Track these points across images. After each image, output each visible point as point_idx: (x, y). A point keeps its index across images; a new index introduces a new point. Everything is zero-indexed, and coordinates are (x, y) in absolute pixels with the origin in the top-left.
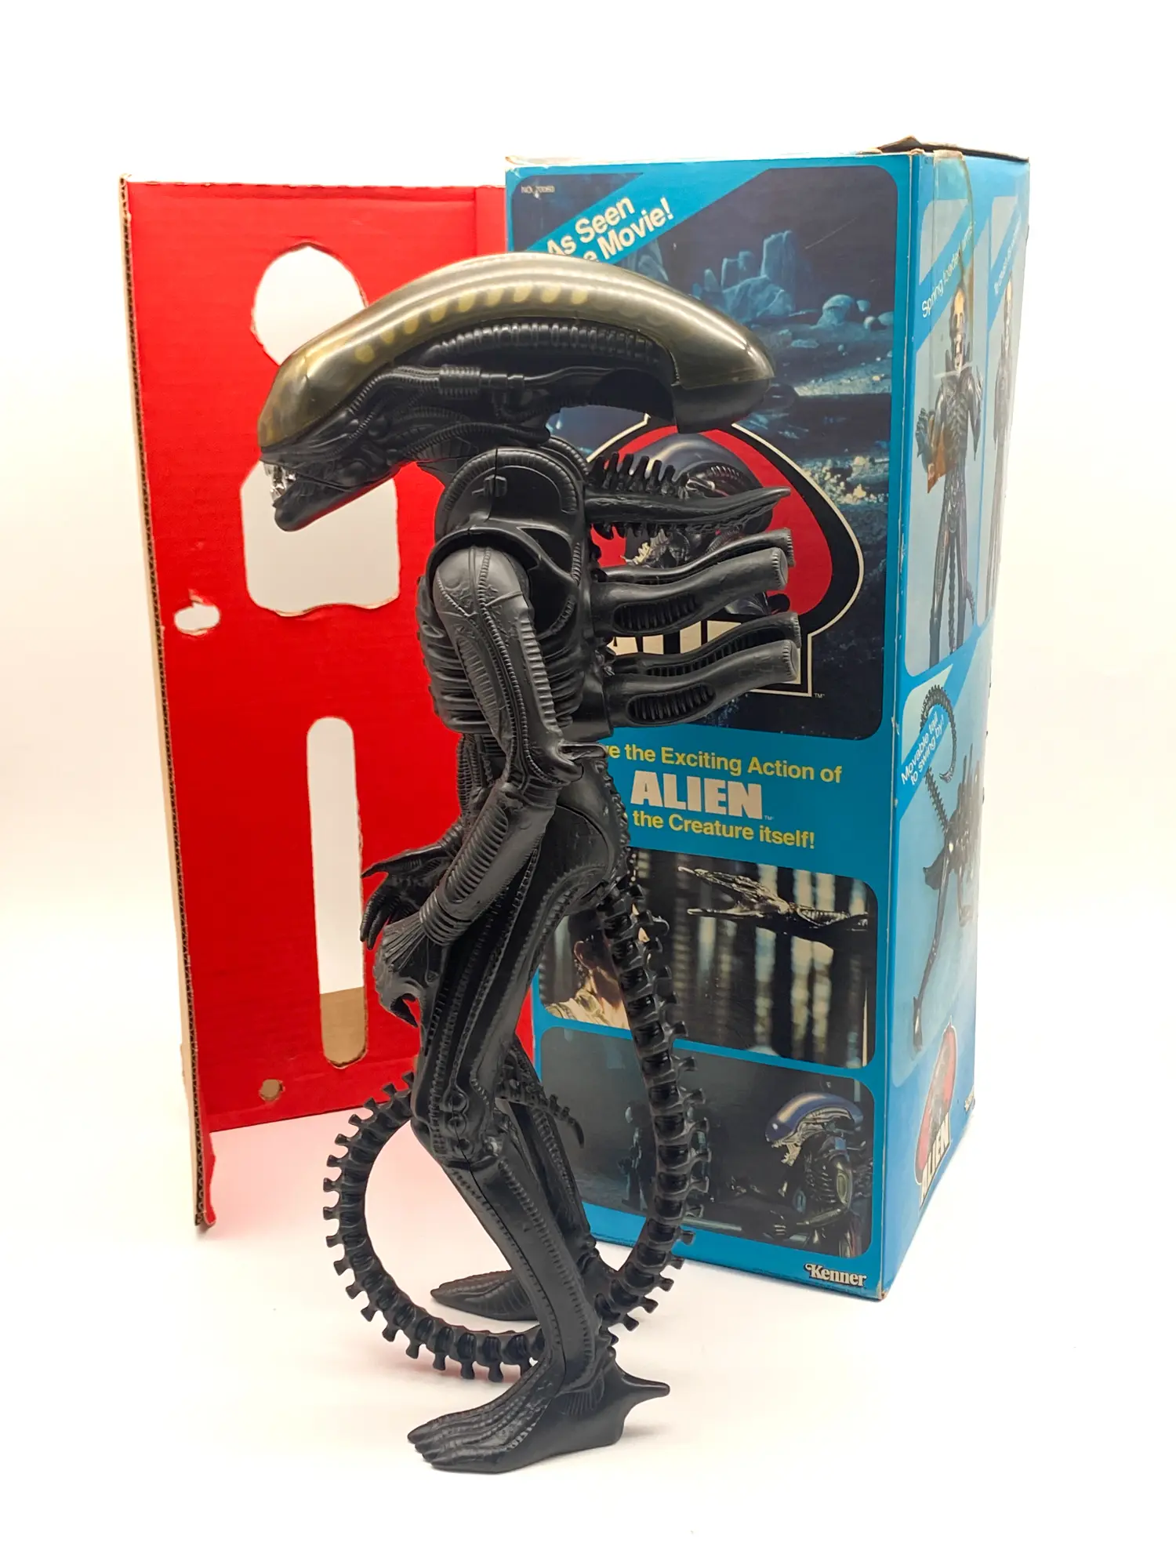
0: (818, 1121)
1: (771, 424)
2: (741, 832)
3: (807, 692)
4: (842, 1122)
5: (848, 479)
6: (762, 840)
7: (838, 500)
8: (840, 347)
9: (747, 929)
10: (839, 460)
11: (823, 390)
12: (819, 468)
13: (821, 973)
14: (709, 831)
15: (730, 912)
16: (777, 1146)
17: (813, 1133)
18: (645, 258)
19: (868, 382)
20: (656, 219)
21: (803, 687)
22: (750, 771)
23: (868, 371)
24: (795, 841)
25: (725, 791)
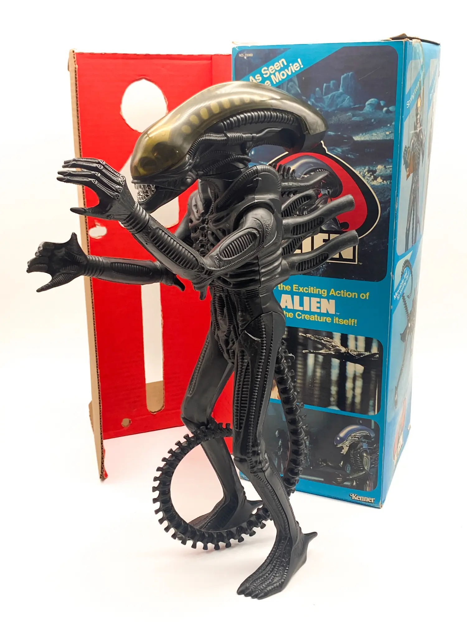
0: (356, 436)
1: (343, 152)
2: (326, 319)
3: (355, 262)
4: (366, 437)
5: (375, 175)
6: (335, 322)
7: (371, 183)
8: (373, 120)
9: (327, 358)
10: (371, 167)
11: (365, 138)
12: (362, 170)
13: (358, 376)
14: (312, 319)
15: (320, 352)
16: (339, 446)
17: (354, 441)
18: (291, 84)
19: (384, 134)
20: (296, 67)
21: (354, 260)
22: (330, 294)
23: (385, 130)
24: (349, 323)
25: (319, 302)
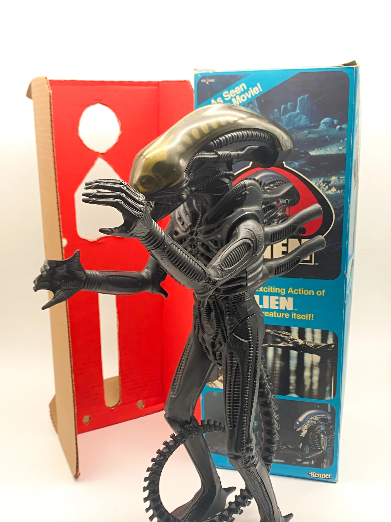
0: (314, 420)
1: (300, 165)
2: (284, 315)
3: (312, 263)
4: (323, 420)
5: (329, 185)
6: (292, 318)
7: (326, 192)
8: (327, 137)
9: (286, 351)
10: (326, 178)
11: (320, 153)
12: (318, 181)
13: (316, 366)
14: (272, 315)
15: (279, 345)
16: (298, 430)
17: (312, 424)
18: (250, 105)
19: (337, 149)
20: (255, 91)
21: (310, 261)
22: (288, 293)
23: (338, 145)
24: (306, 318)
25: (278, 300)
